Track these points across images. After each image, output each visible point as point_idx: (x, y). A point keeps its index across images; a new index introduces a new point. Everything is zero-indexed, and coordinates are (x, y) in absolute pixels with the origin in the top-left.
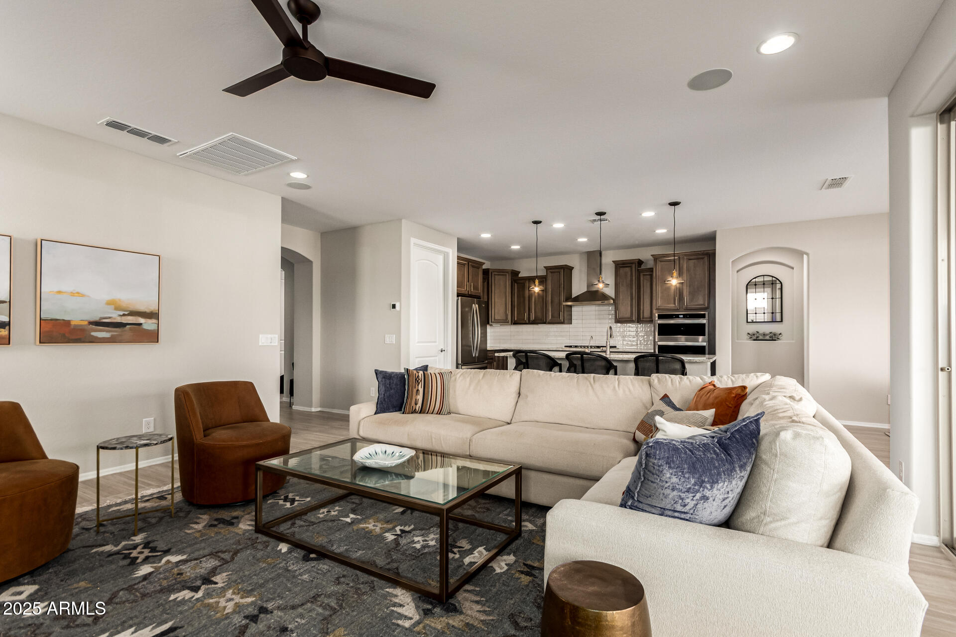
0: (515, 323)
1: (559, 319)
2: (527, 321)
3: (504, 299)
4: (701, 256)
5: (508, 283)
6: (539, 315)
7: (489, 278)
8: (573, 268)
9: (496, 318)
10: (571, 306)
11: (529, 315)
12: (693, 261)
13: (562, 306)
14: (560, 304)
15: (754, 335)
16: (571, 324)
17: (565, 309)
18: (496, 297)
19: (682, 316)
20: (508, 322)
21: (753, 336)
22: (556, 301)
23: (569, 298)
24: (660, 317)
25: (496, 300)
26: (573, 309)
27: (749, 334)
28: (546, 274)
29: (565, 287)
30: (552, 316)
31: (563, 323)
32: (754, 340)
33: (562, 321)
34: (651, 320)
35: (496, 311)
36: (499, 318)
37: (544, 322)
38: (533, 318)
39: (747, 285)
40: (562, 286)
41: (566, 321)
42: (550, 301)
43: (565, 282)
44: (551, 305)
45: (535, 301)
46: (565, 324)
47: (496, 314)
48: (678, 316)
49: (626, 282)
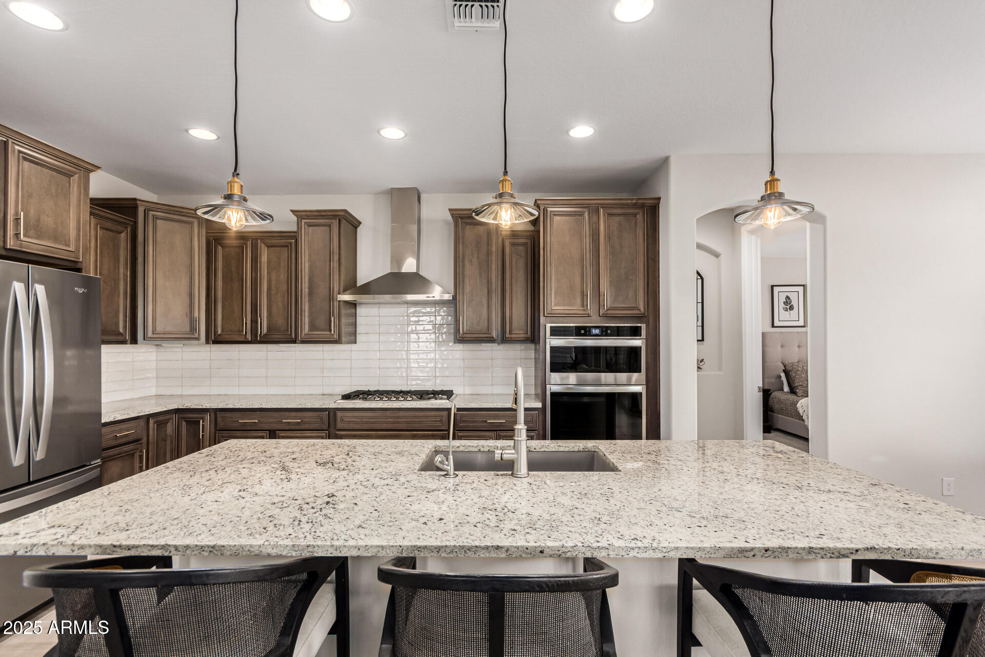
0: (215, 339)
1: (328, 333)
2: (249, 337)
3: (185, 282)
4: (631, 211)
5: (198, 245)
6: (280, 321)
7: (136, 223)
8: (360, 223)
10: (353, 305)
11: (254, 321)
12: (617, 219)
13: (336, 304)
14: (331, 298)
16: (355, 343)
17: (343, 312)
18: (160, 274)
19: (597, 331)
20: (198, 339)
22: (322, 291)
23: (351, 286)
24: (556, 332)
25: (160, 282)
26: (361, 311)
28: (295, 229)
29: (343, 259)
30: (313, 327)
31: (338, 341)
33: (336, 336)
34: (533, 338)
35: (159, 310)
36: (168, 329)
37: (290, 336)
38: (265, 331)
40: (336, 257)
41: (344, 339)
42: (306, 290)
43: (343, 252)
44: (310, 301)
45: (269, 289)
46: (341, 343)
47: (158, 318)
48: (590, 331)
49: (478, 257)
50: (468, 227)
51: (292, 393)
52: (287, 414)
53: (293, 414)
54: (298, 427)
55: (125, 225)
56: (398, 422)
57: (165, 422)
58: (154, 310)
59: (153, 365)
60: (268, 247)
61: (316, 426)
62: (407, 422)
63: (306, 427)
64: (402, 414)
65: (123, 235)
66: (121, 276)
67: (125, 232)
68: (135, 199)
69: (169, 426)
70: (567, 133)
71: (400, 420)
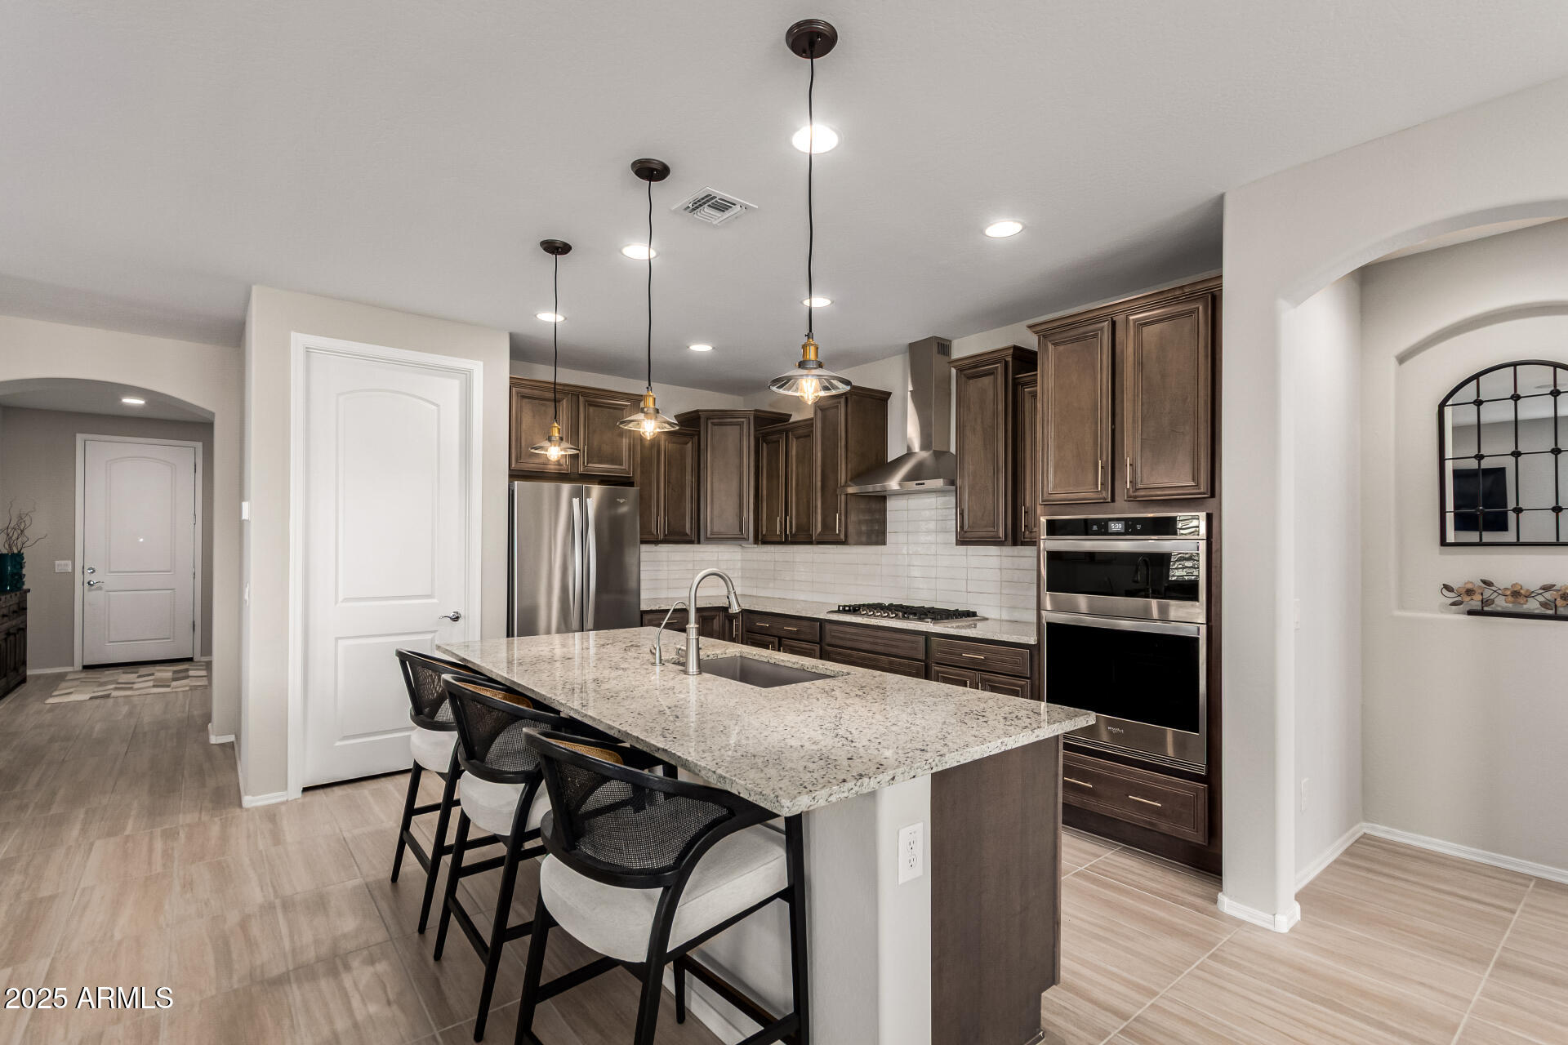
1: (834, 532)
2: (782, 537)
3: (736, 483)
4: (1182, 307)
5: (748, 444)
6: (803, 519)
7: (698, 433)
8: (889, 394)
9: (715, 530)
11: (786, 521)
12: (1157, 327)
13: (843, 498)
14: (837, 491)
15: (1469, 592)
16: (883, 544)
19: (1117, 527)
20: (747, 539)
21: (1467, 599)
24: (1054, 528)
26: (890, 504)
27: (1446, 587)
28: (812, 416)
31: (845, 543)
32: (1470, 613)
33: (842, 537)
35: (716, 513)
36: (722, 530)
38: (793, 530)
39: (1442, 405)
40: (844, 443)
43: (851, 433)
44: (822, 496)
45: (797, 485)
46: (848, 544)
47: (715, 520)
48: (1106, 526)
49: (982, 422)
50: (971, 381)
51: (810, 599)
52: (789, 620)
53: (794, 621)
54: (794, 636)
55: (692, 436)
56: (877, 644)
57: (713, 618)
58: (712, 512)
59: (739, 565)
60: (797, 438)
61: (809, 637)
62: (885, 645)
63: (803, 637)
64: (880, 634)
65: (690, 445)
66: (688, 483)
67: (690, 443)
68: (697, 411)
69: (716, 622)
70: (982, 232)
71: (879, 641)
